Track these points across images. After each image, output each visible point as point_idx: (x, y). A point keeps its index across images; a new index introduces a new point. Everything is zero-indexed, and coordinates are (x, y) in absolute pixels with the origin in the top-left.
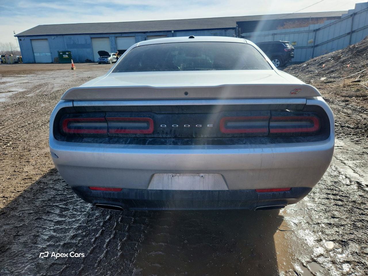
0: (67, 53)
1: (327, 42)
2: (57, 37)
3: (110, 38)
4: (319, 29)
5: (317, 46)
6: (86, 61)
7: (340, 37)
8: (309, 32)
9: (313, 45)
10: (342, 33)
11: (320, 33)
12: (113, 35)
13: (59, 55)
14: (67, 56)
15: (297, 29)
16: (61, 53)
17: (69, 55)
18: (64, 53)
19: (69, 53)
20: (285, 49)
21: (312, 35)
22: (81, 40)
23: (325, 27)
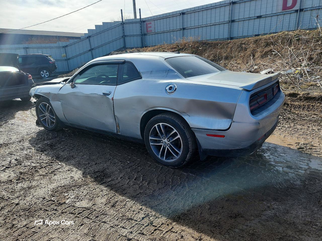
1: (77, 56)
4: (67, 46)
5: (69, 59)
7: (84, 53)
8: (59, 47)
9: (66, 58)
10: (85, 50)
11: (68, 49)
15: (48, 45)
20: (50, 62)
21: (62, 50)
23: (71, 45)
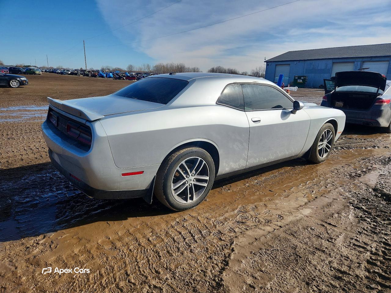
0: (302, 78)
2: (299, 62)
3: (356, 63)
6: (320, 86)
12: (361, 60)
13: (295, 79)
14: (301, 81)
16: (297, 78)
17: (303, 80)
18: (299, 78)
19: (305, 78)
22: (322, 65)
